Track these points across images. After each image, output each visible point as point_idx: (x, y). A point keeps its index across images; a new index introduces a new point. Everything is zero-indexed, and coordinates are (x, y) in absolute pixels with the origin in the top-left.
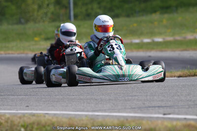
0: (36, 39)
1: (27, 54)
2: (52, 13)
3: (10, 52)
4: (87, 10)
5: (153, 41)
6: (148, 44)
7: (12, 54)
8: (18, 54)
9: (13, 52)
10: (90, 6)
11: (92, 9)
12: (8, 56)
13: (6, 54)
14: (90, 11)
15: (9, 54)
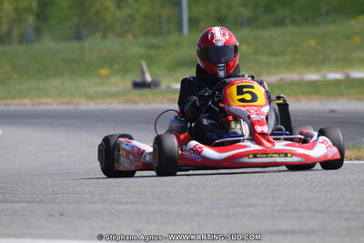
0: (104, 72)
1: (77, 104)
2: (146, 17)
3: (43, 100)
4: (217, 10)
5: (348, 77)
6: (336, 83)
8: (61, 104)
9: (49, 101)
13: (34, 104)
14: (224, 11)
15: (40, 104)
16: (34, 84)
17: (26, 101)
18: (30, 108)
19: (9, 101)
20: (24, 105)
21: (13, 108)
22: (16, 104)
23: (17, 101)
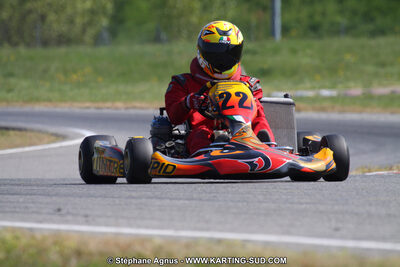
3: (138, 104)
4: (311, 16)
7: (142, 108)
9: (144, 105)
10: (318, 8)
11: (324, 14)
12: (132, 112)
13: (127, 108)
14: (318, 18)
15: (134, 108)
16: (121, 88)
17: (119, 104)
18: (123, 111)
19: (101, 105)
20: (117, 108)
21: (105, 111)
22: (108, 108)
23: (109, 104)
